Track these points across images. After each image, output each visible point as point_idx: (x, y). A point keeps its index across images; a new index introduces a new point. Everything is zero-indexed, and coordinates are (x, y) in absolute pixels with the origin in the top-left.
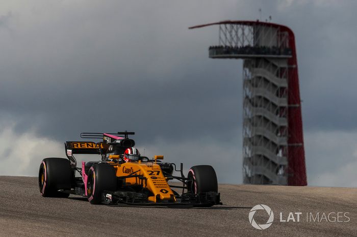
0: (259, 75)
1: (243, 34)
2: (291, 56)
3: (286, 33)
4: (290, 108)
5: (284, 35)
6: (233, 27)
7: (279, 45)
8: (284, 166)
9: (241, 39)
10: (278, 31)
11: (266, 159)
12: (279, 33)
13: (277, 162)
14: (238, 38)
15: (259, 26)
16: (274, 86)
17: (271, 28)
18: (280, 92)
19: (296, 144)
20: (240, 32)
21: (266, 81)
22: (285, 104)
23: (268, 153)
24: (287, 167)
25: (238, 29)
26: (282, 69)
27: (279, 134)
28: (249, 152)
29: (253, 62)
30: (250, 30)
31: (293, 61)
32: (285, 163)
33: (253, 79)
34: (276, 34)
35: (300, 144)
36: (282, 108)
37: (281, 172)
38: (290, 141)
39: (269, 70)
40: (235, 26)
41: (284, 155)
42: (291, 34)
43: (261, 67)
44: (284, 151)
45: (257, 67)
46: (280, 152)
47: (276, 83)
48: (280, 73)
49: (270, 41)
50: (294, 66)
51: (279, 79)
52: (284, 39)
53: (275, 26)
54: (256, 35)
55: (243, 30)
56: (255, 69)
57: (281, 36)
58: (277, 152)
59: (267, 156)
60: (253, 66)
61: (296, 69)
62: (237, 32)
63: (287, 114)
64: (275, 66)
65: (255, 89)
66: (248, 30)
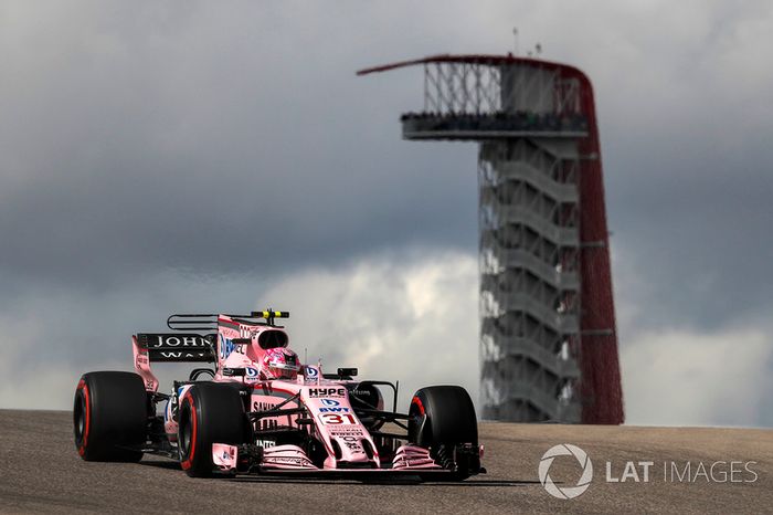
0: (516, 176)
1: (478, 84)
2: (584, 134)
3: (575, 83)
4: (583, 251)
5: (569, 86)
6: (455, 70)
7: (560, 109)
8: (574, 380)
9: (474, 97)
10: (556, 80)
11: (533, 364)
12: (559, 82)
13: (557, 370)
14: (467, 95)
15: (513, 68)
16: (549, 200)
17: (540, 72)
18: (562, 214)
19: (598, 332)
20: (471, 80)
21: (531, 189)
22: (574, 242)
23: (538, 352)
24: (579, 381)
25: (466, 74)
26: (566, 162)
27: (561, 309)
28: (494, 351)
29: (502, 148)
30: (494, 76)
31: (590, 143)
32: (576, 372)
33: (501, 186)
34: (551, 84)
35: (609, 331)
36: (567, 249)
37: (566, 393)
38: (586, 323)
39: (537, 165)
40: (460, 67)
41: (572, 355)
42: (585, 84)
43: (518, 158)
44: (574, 346)
45: (509, 157)
46: (565, 347)
47: (553, 195)
48: (562, 172)
49: (539, 100)
50: (593, 156)
51: (558, 185)
52: (569, 94)
53: (550, 67)
54: (508, 87)
55: (478, 75)
56: (507, 164)
57: (564, 89)
58: (558, 349)
59: (536, 357)
60: (501, 156)
61: (597, 164)
62: (464, 82)
63: (579, 264)
64: (549, 157)
65: (506, 208)
66: (489, 76)
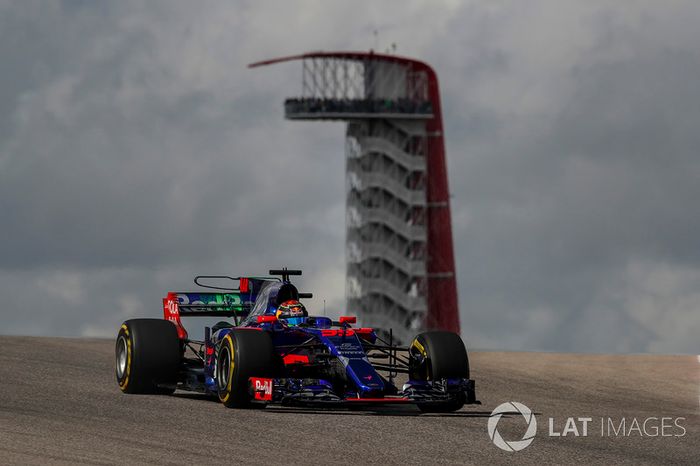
0: (375, 149)
1: (346, 76)
2: (430, 116)
3: (423, 75)
4: (430, 210)
5: (419, 77)
6: (327, 64)
7: (411, 95)
8: (421, 314)
9: (342, 85)
10: (408, 72)
11: (388, 301)
12: (411, 74)
13: (408, 306)
14: (337, 84)
15: (375, 63)
16: (402, 169)
17: (395, 66)
18: (413, 180)
19: (441, 275)
20: (340, 72)
21: (388, 160)
22: (422, 201)
23: (392, 291)
24: (426, 314)
25: (336, 67)
26: (416, 139)
27: (411, 256)
28: (358, 290)
29: (364, 127)
30: (358, 69)
31: (435, 124)
32: (423, 307)
33: (364, 157)
34: (404, 75)
35: (450, 274)
36: (417, 209)
37: (415, 324)
38: (431, 268)
39: (392, 141)
40: (331, 62)
41: (420, 293)
42: (432, 76)
43: (377, 135)
44: (421, 286)
45: (370, 134)
46: (414, 287)
47: (405, 164)
48: (412, 147)
49: (394, 88)
50: (437, 134)
51: (409, 157)
52: (418, 84)
53: (403, 62)
54: (369, 78)
55: (346, 68)
56: (368, 140)
57: (413, 80)
58: (408, 289)
59: (390, 295)
60: (364, 134)
61: (441, 140)
62: (334, 73)
63: (426, 221)
64: (402, 134)
65: (368, 175)
66: (355, 69)
